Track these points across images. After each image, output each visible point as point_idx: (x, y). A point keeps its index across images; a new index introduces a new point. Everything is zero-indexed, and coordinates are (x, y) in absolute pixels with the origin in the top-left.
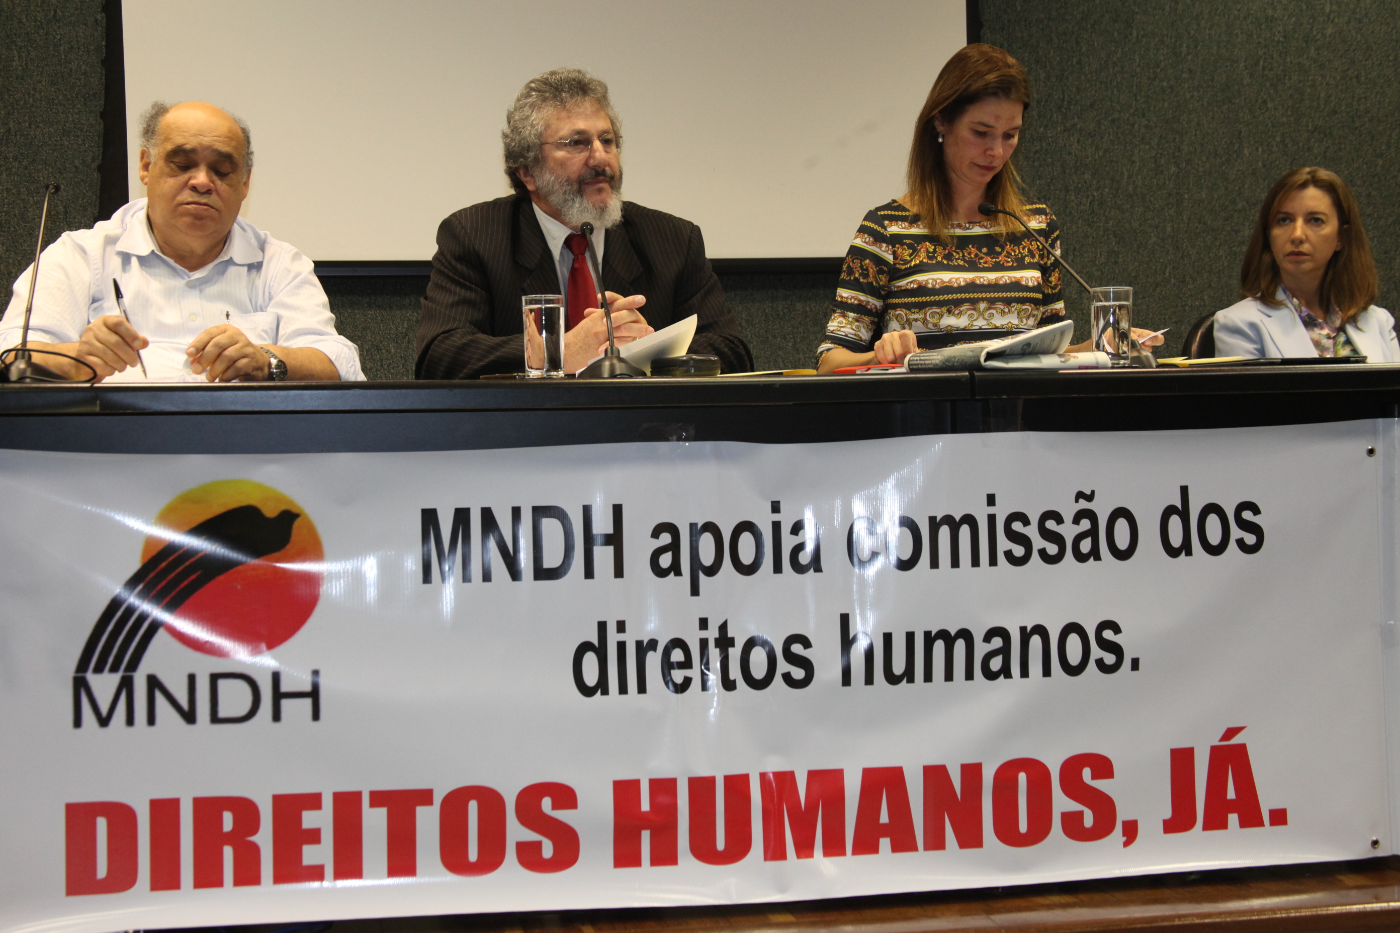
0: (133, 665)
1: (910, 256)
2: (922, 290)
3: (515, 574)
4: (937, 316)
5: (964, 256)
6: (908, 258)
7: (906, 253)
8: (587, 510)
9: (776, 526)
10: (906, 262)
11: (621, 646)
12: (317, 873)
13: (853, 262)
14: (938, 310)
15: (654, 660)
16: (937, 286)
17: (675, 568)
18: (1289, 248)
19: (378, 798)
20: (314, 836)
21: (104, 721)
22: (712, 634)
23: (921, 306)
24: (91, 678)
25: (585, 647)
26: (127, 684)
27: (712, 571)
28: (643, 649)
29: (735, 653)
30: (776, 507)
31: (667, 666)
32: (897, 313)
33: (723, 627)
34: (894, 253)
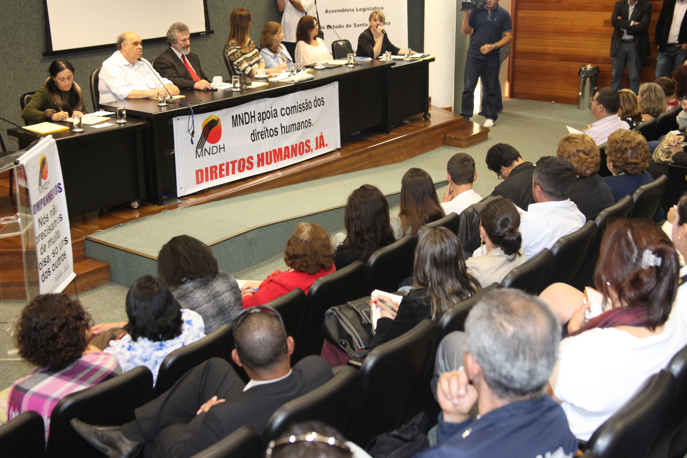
0: (203, 147)
3: (243, 124)
8: (251, 112)
9: (272, 111)
11: (256, 133)
12: (224, 176)
15: (260, 134)
17: (261, 120)
19: (231, 162)
20: (223, 170)
21: (199, 157)
22: (265, 129)
24: (198, 150)
25: (252, 134)
26: (202, 150)
27: (265, 119)
28: (258, 133)
29: (269, 132)
30: (271, 108)
31: (261, 135)
33: (267, 128)
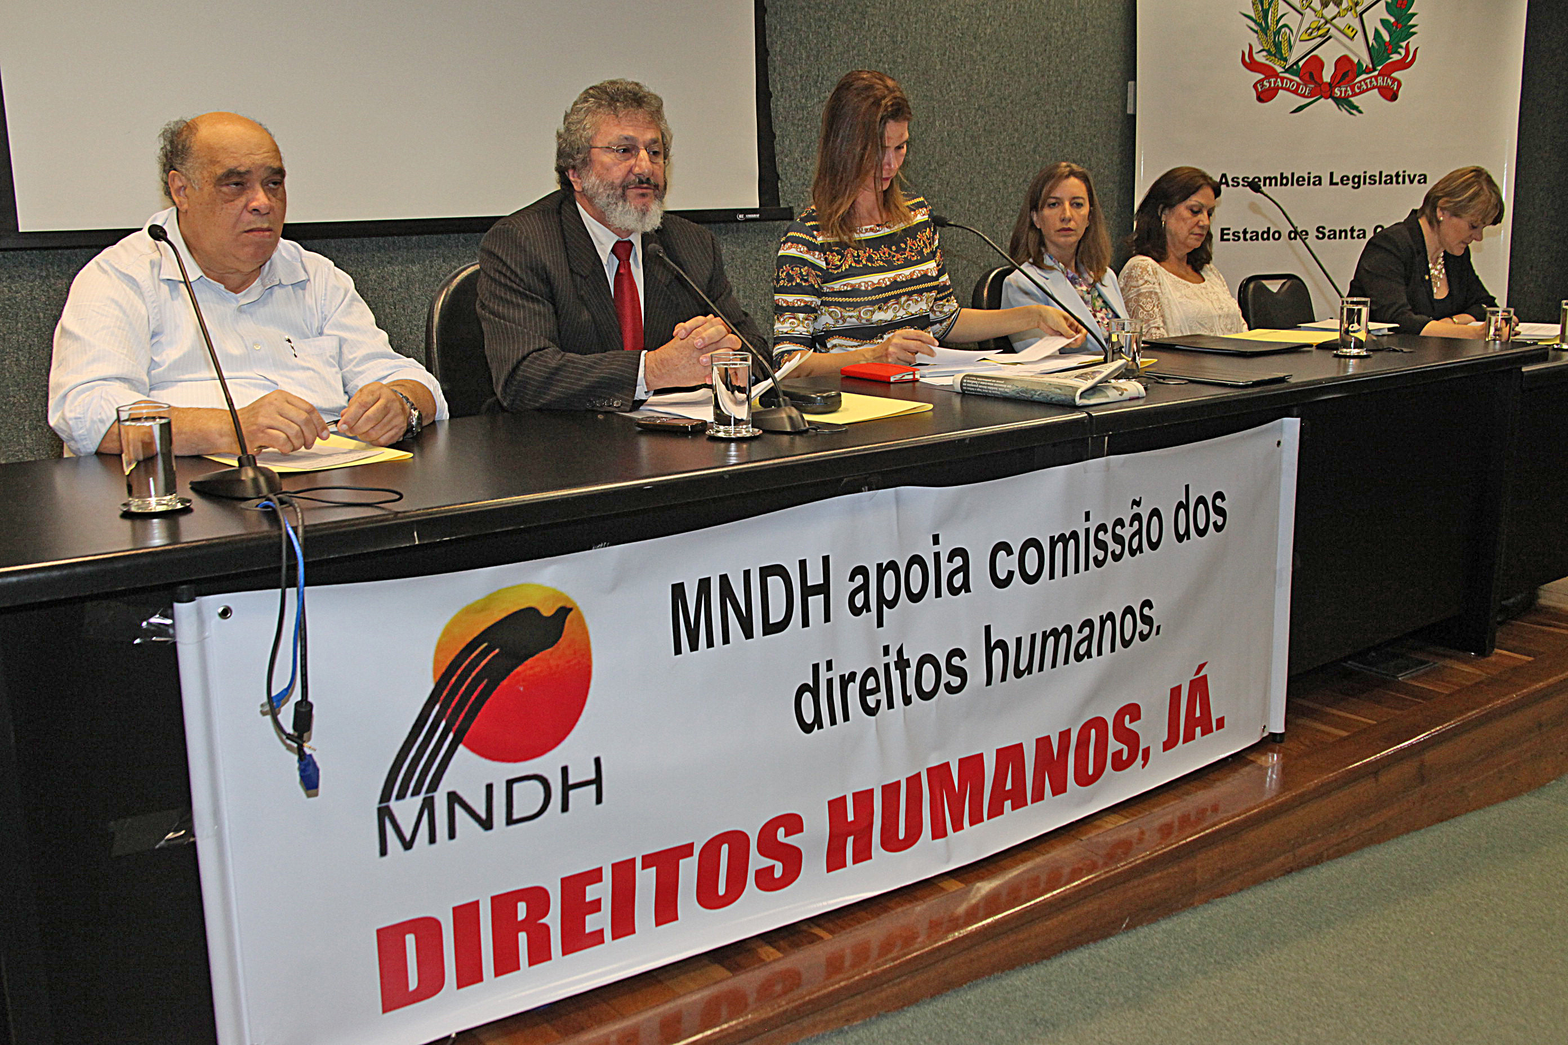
0: (434, 786)
1: (840, 261)
2: (855, 292)
3: (749, 634)
4: (869, 313)
5: (881, 257)
6: (839, 263)
7: (836, 259)
8: (803, 564)
9: (937, 555)
10: (839, 267)
11: (830, 682)
12: (597, 938)
13: (792, 270)
14: (871, 309)
15: (854, 689)
16: (869, 288)
17: (866, 606)
18: (1059, 225)
19: (648, 861)
20: (596, 906)
21: (407, 845)
22: (893, 657)
23: (856, 306)
24: (393, 804)
25: (803, 688)
26: (428, 804)
27: (892, 604)
28: (845, 681)
29: (911, 672)
30: (936, 540)
31: (864, 693)
32: (831, 310)
33: (900, 652)
34: (826, 259)
